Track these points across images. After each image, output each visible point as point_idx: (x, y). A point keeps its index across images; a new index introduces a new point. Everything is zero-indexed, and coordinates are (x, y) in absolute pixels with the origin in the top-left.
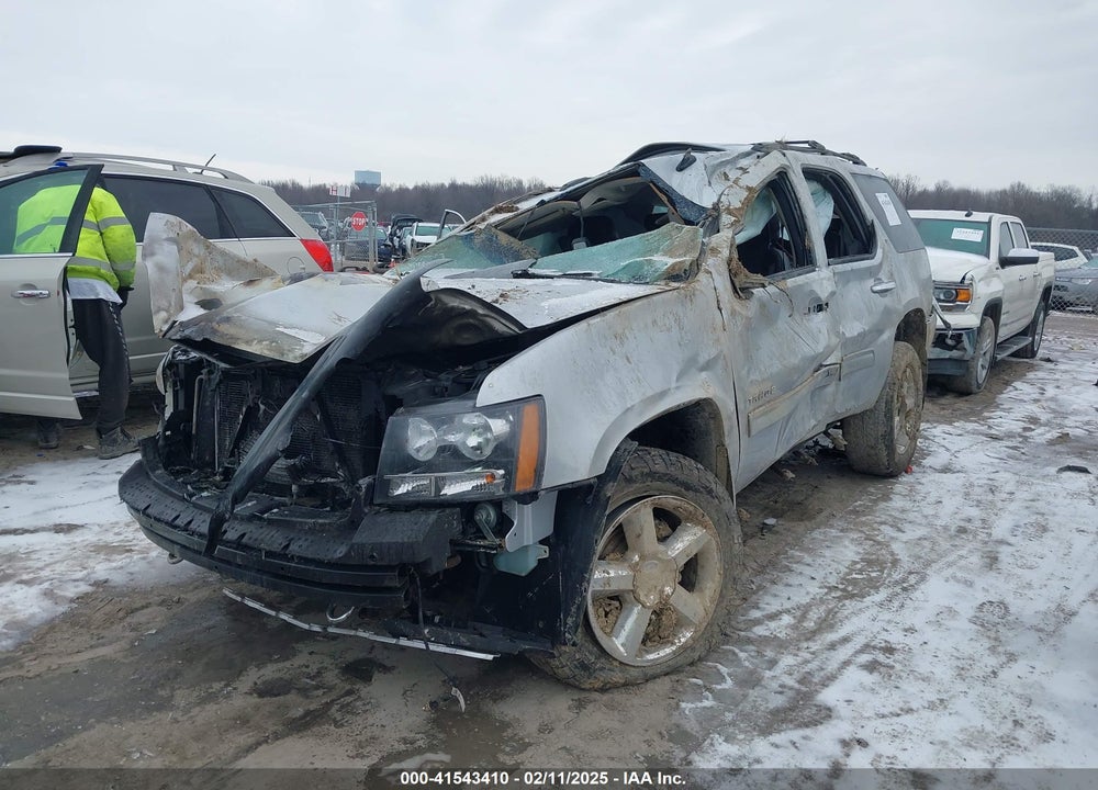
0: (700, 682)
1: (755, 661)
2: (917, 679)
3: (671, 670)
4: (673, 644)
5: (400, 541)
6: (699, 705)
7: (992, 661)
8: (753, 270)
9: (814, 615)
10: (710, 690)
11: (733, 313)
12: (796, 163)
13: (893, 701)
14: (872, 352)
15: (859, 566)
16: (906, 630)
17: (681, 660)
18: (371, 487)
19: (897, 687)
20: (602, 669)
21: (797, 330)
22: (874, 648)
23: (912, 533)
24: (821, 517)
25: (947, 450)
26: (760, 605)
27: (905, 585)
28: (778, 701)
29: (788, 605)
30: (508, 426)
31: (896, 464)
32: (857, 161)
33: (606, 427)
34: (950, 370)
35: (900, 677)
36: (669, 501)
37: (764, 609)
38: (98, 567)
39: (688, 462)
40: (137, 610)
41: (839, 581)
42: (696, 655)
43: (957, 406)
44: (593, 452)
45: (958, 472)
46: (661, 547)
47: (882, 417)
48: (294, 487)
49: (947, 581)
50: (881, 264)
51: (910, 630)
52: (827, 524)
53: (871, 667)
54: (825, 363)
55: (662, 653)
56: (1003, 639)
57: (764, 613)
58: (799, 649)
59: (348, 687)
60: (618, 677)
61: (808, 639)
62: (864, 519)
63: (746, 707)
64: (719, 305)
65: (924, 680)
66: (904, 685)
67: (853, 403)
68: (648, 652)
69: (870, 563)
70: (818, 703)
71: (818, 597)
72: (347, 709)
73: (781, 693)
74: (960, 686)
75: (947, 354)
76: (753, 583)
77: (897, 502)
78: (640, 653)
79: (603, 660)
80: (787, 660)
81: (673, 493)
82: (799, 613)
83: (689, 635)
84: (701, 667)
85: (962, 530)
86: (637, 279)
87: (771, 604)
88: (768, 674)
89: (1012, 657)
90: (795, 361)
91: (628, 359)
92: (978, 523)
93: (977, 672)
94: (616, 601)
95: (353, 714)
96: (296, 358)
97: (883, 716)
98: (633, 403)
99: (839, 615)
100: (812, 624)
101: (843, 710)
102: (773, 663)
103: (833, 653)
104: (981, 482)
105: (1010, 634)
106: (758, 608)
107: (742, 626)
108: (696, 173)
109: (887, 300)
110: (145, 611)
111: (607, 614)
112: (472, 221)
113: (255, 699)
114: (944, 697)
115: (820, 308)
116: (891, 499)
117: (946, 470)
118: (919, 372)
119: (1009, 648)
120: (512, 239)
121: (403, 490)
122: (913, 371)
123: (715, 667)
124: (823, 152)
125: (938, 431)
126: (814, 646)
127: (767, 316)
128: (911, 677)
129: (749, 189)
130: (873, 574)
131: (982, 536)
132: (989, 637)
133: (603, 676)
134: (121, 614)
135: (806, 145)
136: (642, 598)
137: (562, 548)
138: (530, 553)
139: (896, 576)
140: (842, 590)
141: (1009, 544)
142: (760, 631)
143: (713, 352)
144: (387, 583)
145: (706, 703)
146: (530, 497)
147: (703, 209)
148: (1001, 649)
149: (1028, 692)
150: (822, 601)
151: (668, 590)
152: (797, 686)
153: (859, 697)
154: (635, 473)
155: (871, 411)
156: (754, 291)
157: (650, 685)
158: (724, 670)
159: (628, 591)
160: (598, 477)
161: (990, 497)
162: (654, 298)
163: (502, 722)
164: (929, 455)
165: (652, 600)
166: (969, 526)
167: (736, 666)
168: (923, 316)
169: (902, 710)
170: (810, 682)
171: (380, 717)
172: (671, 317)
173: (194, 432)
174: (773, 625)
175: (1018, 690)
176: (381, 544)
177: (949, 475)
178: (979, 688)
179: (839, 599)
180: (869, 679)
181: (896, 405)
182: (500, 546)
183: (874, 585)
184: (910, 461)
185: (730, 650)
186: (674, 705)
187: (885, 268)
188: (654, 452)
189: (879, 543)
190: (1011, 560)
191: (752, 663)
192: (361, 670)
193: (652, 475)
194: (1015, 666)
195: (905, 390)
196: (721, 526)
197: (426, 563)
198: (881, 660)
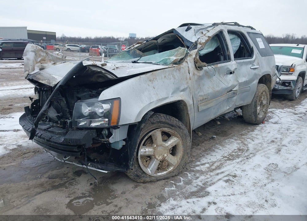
0: (173, 182)
1: (192, 177)
2: (240, 185)
3: (166, 178)
4: (167, 171)
5: (76, 138)
6: (170, 189)
7: (266, 181)
8: (203, 62)
9: (216, 165)
10: (175, 185)
11: (194, 74)
12: (225, 29)
13: (230, 191)
14: (250, 87)
15: (236, 151)
16: (242, 171)
17: (168, 175)
18: (71, 123)
19: (232, 187)
20: (143, 177)
21: (220, 79)
22: (230, 175)
23: (257, 141)
24: (230, 136)
25: (279, 117)
26: (201, 161)
27: (248, 157)
28: (195, 189)
29: (209, 161)
30: (110, 106)
31: (258, 121)
32: (252, 28)
33: (142, 108)
34: (286, 93)
35: (235, 185)
36: (166, 130)
37: (201, 162)
38: (20, 141)
39: (173, 119)
40: (26, 153)
41: (228, 155)
42: (174, 174)
43: (287, 104)
44: (137, 115)
45: (279, 124)
46: (164, 143)
47: (253, 107)
48: (59, 122)
49: (261, 157)
50: (255, 60)
51: (244, 171)
52: (231, 138)
53: (227, 181)
54: (233, 90)
55: (163, 173)
56: (272, 175)
57: (201, 163)
58: (207, 174)
59: (73, 178)
60: (148, 179)
61: (211, 172)
62: (243, 137)
63: (184, 190)
64: (189, 72)
65: (242, 186)
66: (235, 187)
67: (242, 102)
68: (158, 173)
69: (239, 150)
70: (206, 191)
71: (219, 159)
72: (71, 184)
73: (196, 187)
74: (253, 188)
75: (286, 88)
76: (201, 154)
77: (256, 132)
78: (156, 173)
79: (144, 174)
80: (202, 177)
81: (168, 128)
82: (211, 164)
83: (172, 168)
84: (176, 178)
85: (273, 141)
86: (165, 64)
87: (204, 160)
88: (195, 181)
89: (273, 181)
90: (218, 89)
91: (154, 88)
92: (279, 140)
93: (260, 184)
94: (149, 158)
95: (72, 185)
96: (53, 85)
97: (225, 196)
98: (153, 101)
99: (223, 165)
100: (214, 167)
101: (213, 193)
102: (198, 178)
103: (217, 176)
104: (285, 127)
105: (275, 173)
106: (200, 162)
107: (193, 167)
108: (191, 32)
109: (256, 71)
110: (29, 154)
111: (146, 161)
112: (131, 46)
113: (48, 179)
114: (246, 191)
115: (231, 73)
116: (254, 131)
117: (276, 123)
118: (268, 94)
119: (273, 178)
120: (140, 52)
121: (81, 124)
122: (266, 93)
123: (180, 178)
124: (239, 25)
125: (278, 111)
126: (212, 174)
127: (208, 75)
128: (238, 185)
129: (209, 37)
130: (239, 153)
131: (279, 144)
132: (268, 174)
133: (143, 179)
134: (22, 154)
135: (233, 24)
136: (157, 157)
137: (130, 142)
138: (119, 143)
139: (246, 154)
140: (228, 158)
141: (286, 146)
142: (198, 168)
143: (186, 86)
144: (74, 150)
145: (173, 189)
146: (116, 127)
147: (192, 43)
148: (270, 178)
149: (274, 191)
150: (220, 161)
151: (165, 155)
152: (202, 185)
153: (219, 190)
154: (154, 121)
155: (250, 104)
156: (203, 68)
157: (158, 182)
158: (182, 179)
159: (152, 155)
160: (139, 122)
161: (286, 131)
162: (166, 69)
163: (112, 190)
164: (272, 118)
165: (160, 158)
166: (276, 140)
167: (186, 178)
168: (270, 76)
169: (231, 194)
170: (206, 184)
171: (79, 186)
172: (171, 75)
173: (41, 106)
174: (202, 167)
175: (271, 191)
176: (72, 139)
177: (276, 125)
178: (259, 189)
179: (226, 160)
180: (224, 184)
181: (258, 103)
182: (108, 141)
183: (238, 156)
184: (264, 120)
185: (186, 173)
186: (163, 188)
187: (256, 61)
188: (162, 115)
189: (245, 144)
190: (285, 151)
191: (191, 178)
192: (79, 173)
193: (160, 122)
194: (272, 183)
195: (262, 99)
196: (183, 138)
197: (84, 145)
198: (231, 179)
